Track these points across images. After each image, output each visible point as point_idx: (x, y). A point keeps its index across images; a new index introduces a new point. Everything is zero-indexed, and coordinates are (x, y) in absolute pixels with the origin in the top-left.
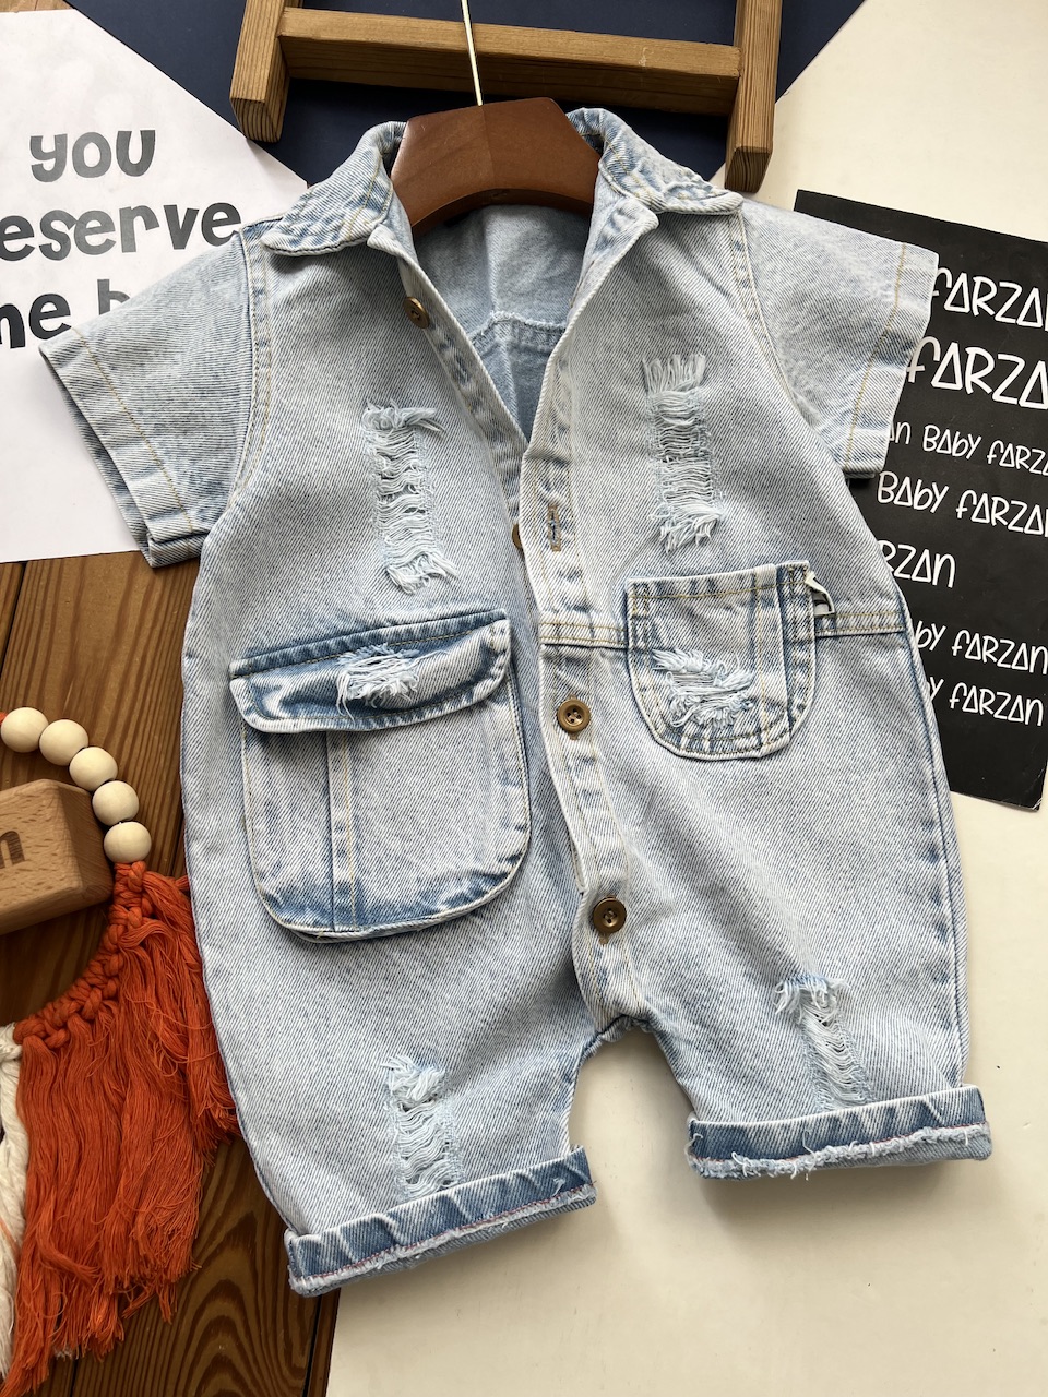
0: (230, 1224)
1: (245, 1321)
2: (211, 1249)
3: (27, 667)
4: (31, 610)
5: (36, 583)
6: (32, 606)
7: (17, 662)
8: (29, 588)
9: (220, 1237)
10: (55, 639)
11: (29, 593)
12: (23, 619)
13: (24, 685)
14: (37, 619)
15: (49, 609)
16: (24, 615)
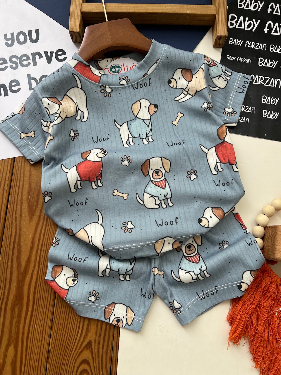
0: (85, 343)
1: (91, 370)
2: (80, 350)
3: (17, 189)
4: (17, 173)
5: (18, 165)
6: (17, 171)
7: (14, 188)
8: (16, 166)
9: (82, 347)
10: (25, 181)
11: (16, 168)
12: (15, 175)
13: (17, 194)
14: (19, 175)
15: (22, 172)
16: (15, 174)
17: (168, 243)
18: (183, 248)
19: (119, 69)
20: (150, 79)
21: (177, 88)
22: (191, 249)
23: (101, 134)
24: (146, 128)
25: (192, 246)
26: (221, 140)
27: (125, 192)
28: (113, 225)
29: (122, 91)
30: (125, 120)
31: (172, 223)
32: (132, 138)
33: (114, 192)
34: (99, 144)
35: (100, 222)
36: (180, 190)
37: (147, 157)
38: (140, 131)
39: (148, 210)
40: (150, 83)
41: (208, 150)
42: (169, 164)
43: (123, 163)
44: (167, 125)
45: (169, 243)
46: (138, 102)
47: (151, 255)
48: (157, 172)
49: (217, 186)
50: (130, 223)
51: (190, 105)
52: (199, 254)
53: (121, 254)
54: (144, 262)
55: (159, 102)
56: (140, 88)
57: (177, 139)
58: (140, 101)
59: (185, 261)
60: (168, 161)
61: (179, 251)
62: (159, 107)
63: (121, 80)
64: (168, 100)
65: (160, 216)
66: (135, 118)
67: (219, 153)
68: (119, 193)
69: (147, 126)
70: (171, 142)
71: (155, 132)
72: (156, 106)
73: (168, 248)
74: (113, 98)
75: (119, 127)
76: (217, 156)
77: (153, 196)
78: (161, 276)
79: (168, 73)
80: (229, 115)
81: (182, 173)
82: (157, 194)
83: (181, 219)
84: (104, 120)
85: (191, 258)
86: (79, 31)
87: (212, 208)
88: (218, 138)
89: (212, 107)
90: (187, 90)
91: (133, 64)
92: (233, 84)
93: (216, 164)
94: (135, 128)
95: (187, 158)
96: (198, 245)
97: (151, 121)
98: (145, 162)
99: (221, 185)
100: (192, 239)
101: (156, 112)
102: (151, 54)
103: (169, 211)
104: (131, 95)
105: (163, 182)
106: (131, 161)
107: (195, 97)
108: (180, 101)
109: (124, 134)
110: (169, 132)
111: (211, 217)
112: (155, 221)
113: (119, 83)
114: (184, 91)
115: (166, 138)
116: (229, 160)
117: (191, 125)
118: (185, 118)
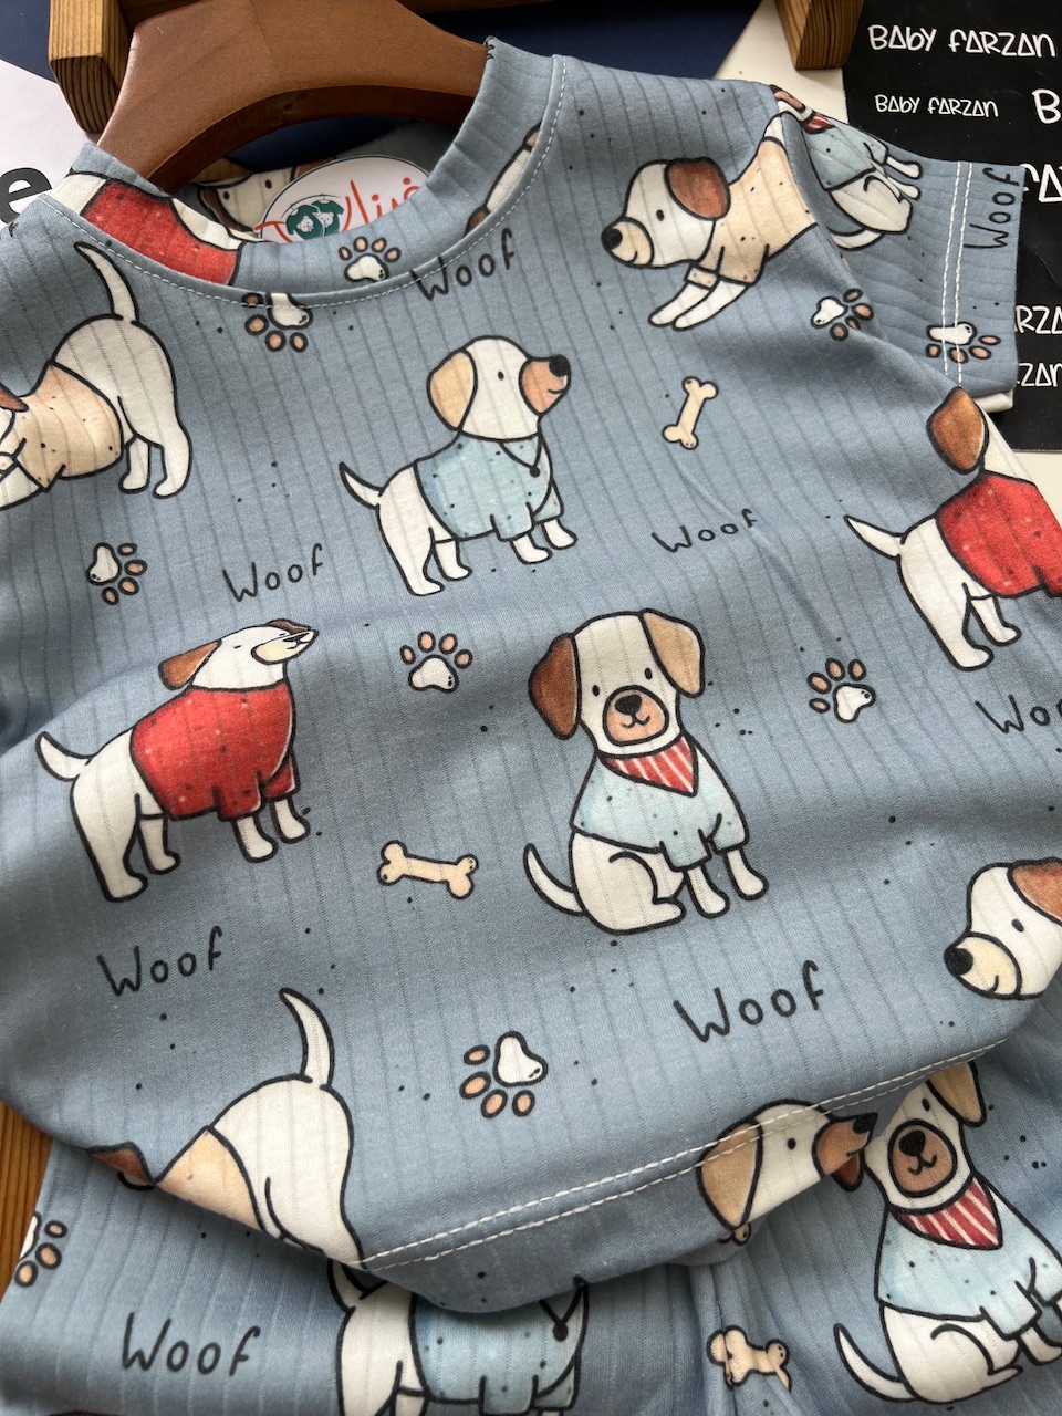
17: (783, 1144)
18: (878, 1162)
19: (336, 220)
20: (507, 233)
21: (658, 261)
22: (927, 1156)
23: (273, 549)
24: (521, 482)
25: (929, 1134)
26: (964, 472)
27: (451, 848)
28: (405, 1079)
29: (362, 313)
30: (402, 456)
31: (784, 1002)
32: (453, 543)
33: (387, 862)
34: (265, 603)
35: (318, 1067)
36: (789, 785)
37: (557, 621)
38: (493, 501)
39: (614, 943)
40: (507, 256)
41: (903, 542)
42: (690, 645)
43: (419, 679)
44: (635, 449)
45: (792, 1144)
46: (461, 357)
47: (691, 1245)
48: (628, 701)
49: (1006, 730)
50: (511, 1048)
51: (746, 328)
52: (983, 1181)
53: (481, 1275)
54: (644, 1301)
55: (571, 341)
56: (460, 289)
57: (708, 511)
58: (470, 349)
59: (907, 1247)
60: (687, 629)
61: (852, 1180)
62: (575, 369)
63: (352, 260)
64: (617, 328)
65: (698, 971)
66: (456, 438)
67: (966, 548)
68: (413, 861)
69: (527, 470)
70: (680, 531)
71: (578, 491)
72: (559, 366)
73: (789, 1176)
74: (318, 353)
75: (371, 497)
76: (959, 561)
77: (629, 851)
78: (771, 1379)
79: (595, 196)
80: (959, 357)
81: (780, 689)
82: (656, 830)
83: (835, 968)
84: (279, 475)
85: (942, 1220)
86: (99, 51)
87: (1011, 868)
88: (942, 465)
89: (872, 315)
90: (710, 262)
91: (407, 181)
92: (941, 212)
93: (970, 609)
94: (461, 489)
95: (787, 600)
96: (962, 1122)
97: (542, 443)
98: (550, 650)
99: (1029, 723)
100: (921, 1092)
101: (563, 392)
102: (494, 101)
103: (749, 928)
104: (414, 328)
105: (673, 756)
106: (464, 659)
107: (763, 289)
108: (681, 323)
109: (404, 532)
110: (658, 485)
111: (1018, 926)
112: (673, 1010)
113: (341, 274)
114: (699, 273)
115: (645, 513)
116: (1038, 572)
117: (771, 431)
118: (725, 402)
